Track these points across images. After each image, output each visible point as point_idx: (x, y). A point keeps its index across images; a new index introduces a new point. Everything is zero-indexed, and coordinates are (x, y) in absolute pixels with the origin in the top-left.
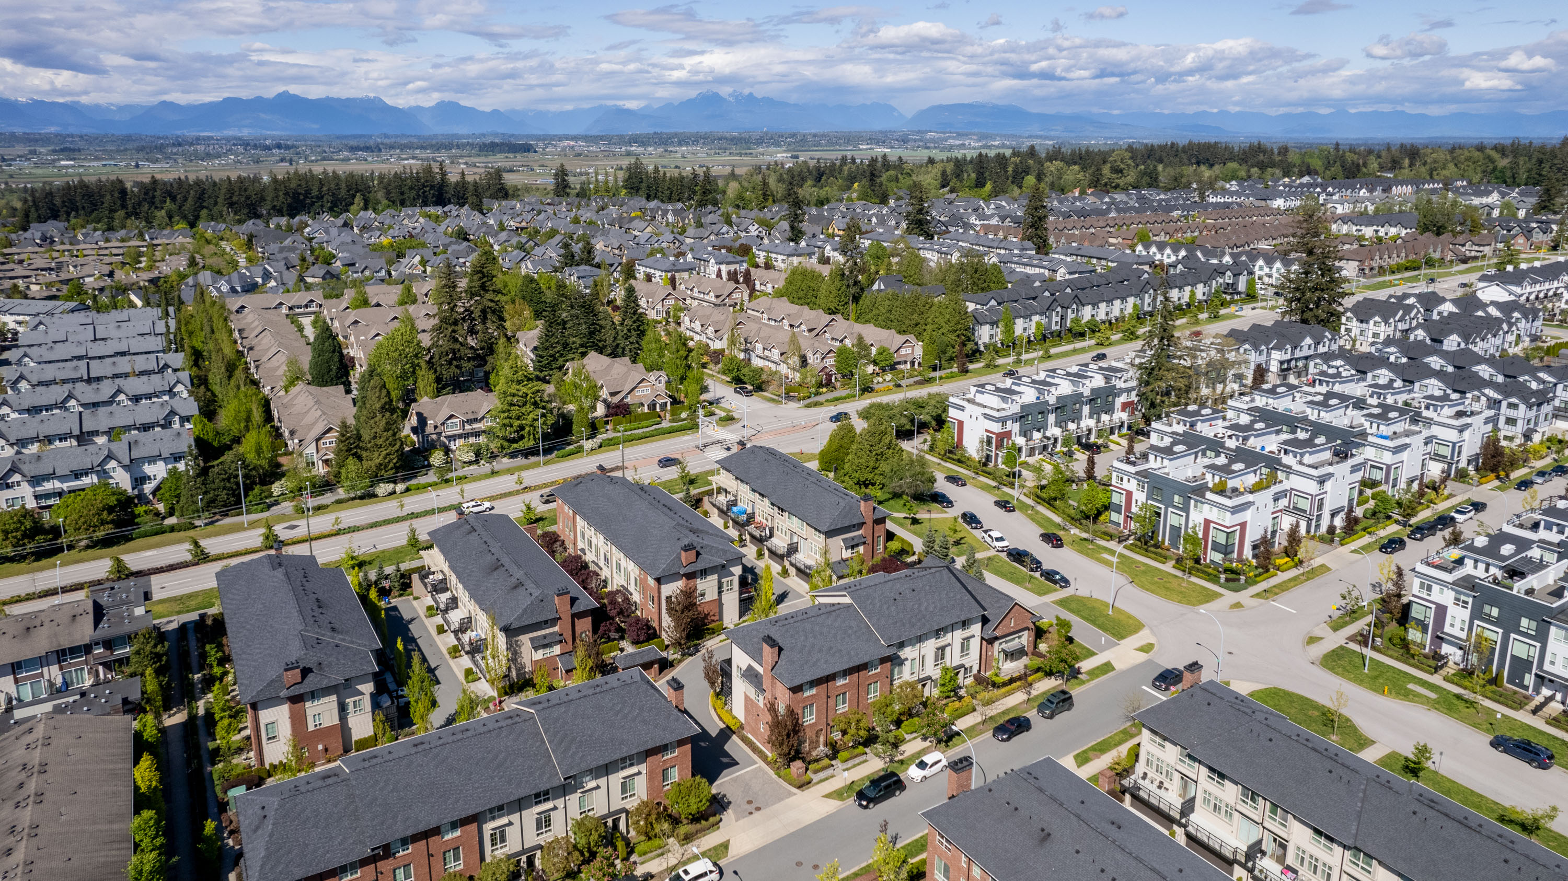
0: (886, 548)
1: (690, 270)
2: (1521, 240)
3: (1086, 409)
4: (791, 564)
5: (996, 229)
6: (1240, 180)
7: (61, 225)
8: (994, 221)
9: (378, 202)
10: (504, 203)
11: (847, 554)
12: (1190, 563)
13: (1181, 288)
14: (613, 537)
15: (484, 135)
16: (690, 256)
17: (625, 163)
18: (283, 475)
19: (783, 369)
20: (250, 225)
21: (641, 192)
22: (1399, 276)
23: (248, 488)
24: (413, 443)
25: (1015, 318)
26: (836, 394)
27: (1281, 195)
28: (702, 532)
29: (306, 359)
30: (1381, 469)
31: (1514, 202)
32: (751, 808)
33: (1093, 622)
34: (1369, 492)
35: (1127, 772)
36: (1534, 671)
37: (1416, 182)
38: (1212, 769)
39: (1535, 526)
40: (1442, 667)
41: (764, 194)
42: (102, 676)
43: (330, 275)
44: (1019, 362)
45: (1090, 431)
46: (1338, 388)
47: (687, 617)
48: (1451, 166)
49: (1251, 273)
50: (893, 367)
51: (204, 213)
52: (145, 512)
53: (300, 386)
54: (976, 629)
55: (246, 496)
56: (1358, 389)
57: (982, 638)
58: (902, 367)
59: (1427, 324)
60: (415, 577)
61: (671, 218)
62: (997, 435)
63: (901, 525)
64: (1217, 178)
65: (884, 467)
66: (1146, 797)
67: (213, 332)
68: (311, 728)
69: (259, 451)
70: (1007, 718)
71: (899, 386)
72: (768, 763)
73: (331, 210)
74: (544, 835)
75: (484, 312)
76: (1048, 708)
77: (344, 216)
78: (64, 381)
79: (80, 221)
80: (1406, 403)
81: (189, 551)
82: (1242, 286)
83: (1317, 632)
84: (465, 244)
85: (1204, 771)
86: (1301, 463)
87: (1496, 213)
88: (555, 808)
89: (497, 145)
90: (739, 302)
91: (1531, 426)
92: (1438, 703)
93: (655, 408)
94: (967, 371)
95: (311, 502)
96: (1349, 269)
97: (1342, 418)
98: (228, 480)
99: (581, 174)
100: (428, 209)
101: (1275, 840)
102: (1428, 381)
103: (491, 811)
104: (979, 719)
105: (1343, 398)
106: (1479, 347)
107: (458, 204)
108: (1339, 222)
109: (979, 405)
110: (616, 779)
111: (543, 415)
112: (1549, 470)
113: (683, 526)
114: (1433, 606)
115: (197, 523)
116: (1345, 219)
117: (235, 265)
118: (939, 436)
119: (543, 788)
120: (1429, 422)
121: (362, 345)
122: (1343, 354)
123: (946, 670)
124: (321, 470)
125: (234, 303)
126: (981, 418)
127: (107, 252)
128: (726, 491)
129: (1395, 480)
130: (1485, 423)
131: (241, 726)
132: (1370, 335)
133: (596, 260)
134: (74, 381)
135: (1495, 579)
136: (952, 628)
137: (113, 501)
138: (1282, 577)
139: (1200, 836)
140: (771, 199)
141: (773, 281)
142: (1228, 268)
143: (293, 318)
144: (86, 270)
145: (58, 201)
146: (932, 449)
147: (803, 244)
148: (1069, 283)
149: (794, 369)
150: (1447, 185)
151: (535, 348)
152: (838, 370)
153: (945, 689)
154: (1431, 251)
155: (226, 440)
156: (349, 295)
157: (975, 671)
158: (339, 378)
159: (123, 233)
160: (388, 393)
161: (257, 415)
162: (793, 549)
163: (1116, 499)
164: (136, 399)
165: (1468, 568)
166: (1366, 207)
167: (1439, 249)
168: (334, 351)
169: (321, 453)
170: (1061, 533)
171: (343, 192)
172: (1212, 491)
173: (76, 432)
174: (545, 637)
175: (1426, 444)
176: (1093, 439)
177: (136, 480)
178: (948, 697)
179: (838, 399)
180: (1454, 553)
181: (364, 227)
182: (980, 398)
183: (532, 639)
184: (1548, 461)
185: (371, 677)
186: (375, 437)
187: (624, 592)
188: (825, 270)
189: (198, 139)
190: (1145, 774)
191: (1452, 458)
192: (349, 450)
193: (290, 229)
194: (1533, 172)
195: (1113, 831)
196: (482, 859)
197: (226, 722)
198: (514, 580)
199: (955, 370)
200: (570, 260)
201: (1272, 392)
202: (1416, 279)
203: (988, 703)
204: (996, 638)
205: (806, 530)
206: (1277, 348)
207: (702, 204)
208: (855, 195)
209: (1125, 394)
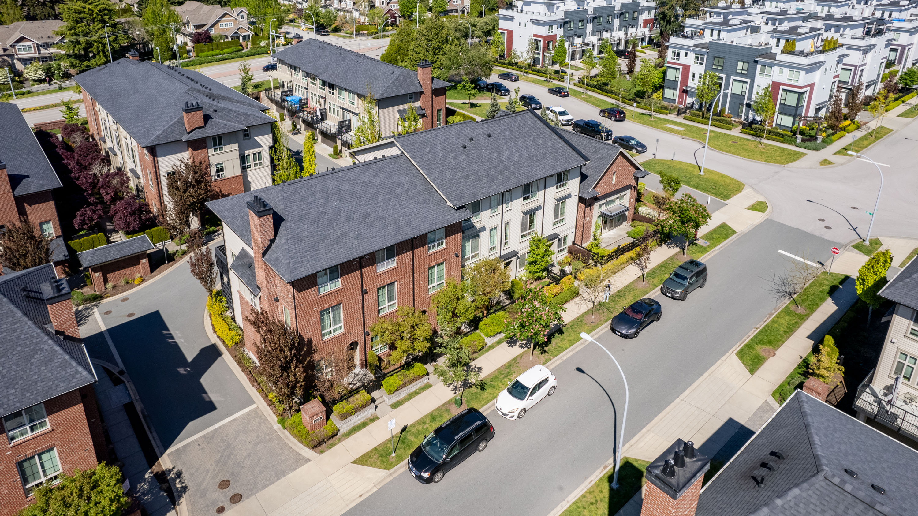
0: (446, 122)
3: (617, 22)
4: (343, 143)
30: (896, 50)
32: (223, 497)
33: (687, 183)
34: (886, 71)
45: (620, 41)
54: (573, 186)
57: (580, 199)
62: (544, 37)
70: (624, 304)
76: (676, 285)
93: (237, 39)
104: (587, 308)
109: (527, 12)
123: (536, 242)
126: (530, 24)
128: (282, 85)
136: (544, 183)
138: (851, 137)
149: (364, 14)
152: (401, 12)
153: (533, 268)
157: (570, 242)
162: (345, 127)
163: (671, 75)
178: (539, 278)
182: (527, 9)
203: (594, 284)
204: (596, 199)
205: (359, 105)
209: (647, 12)
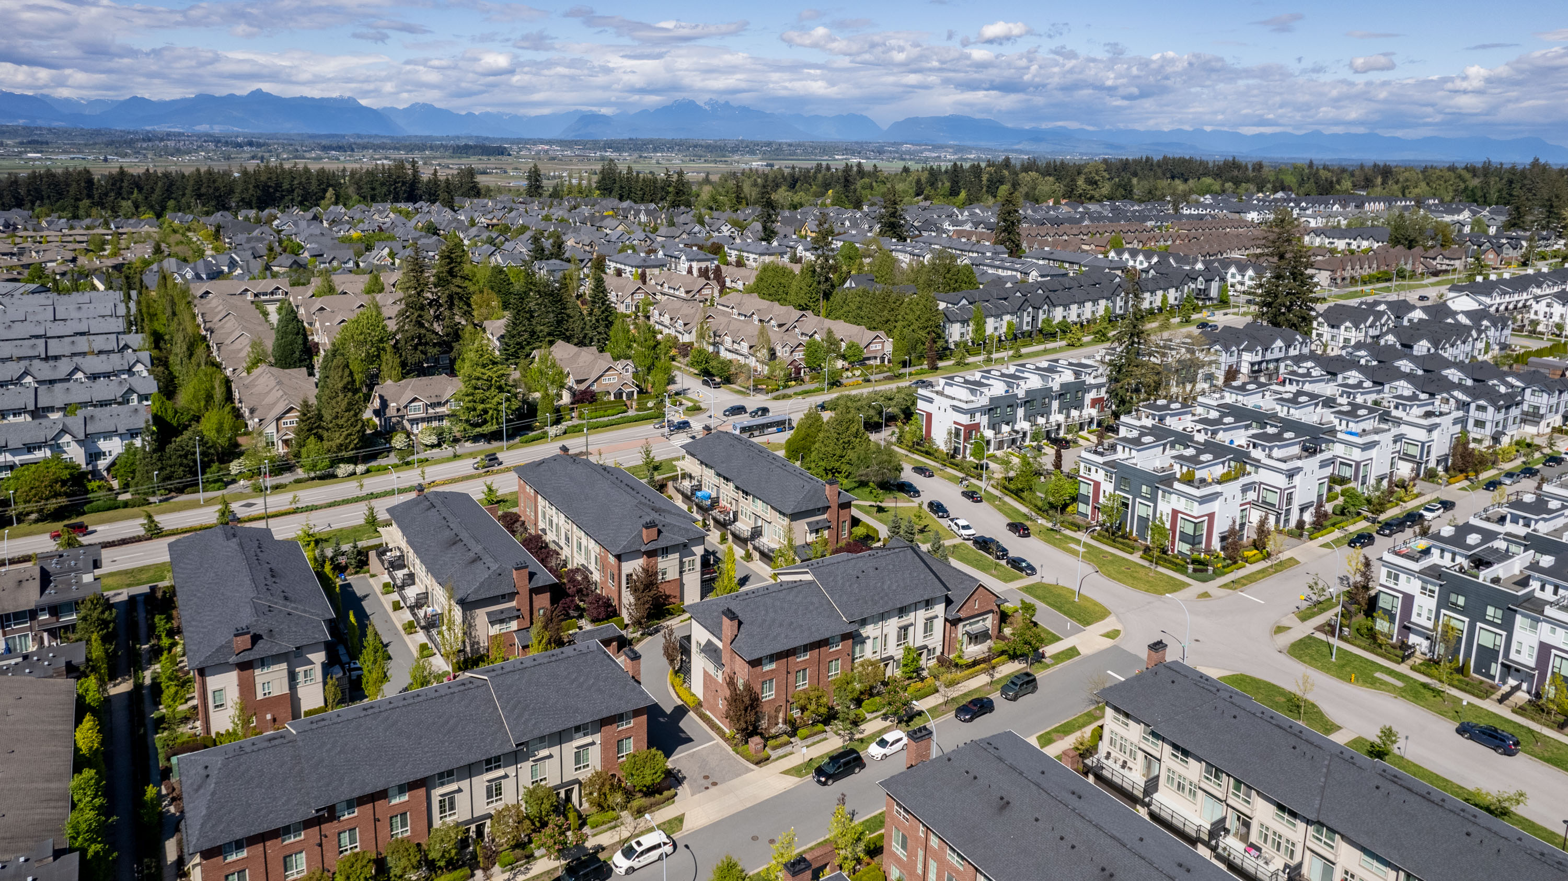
0: (851, 533)
1: (661, 266)
2: (1491, 256)
3: (1055, 405)
4: (755, 548)
5: (969, 235)
6: (1214, 194)
7: (26, 213)
8: (968, 227)
9: (348, 198)
10: (475, 201)
11: (811, 538)
12: (1156, 553)
13: (1153, 292)
14: (574, 517)
15: (458, 138)
16: (661, 253)
17: (598, 167)
18: (241, 454)
19: (752, 362)
20: (218, 217)
21: (614, 193)
22: (1371, 287)
23: (205, 466)
24: (375, 426)
25: (987, 317)
26: (805, 387)
27: (1254, 208)
28: (664, 511)
29: (269, 343)
30: (1350, 466)
31: (1485, 220)
32: (707, 783)
33: (1059, 609)
34: (1338, 489)
35: (1090, 751)
36: (1500, 660)
37: (1389, 200)
38: (1175, 747)
39: (1502, 520)
40: (1409, 657)
41: (738, 197)
42: (46, 643)
43: (298, 266)
44: (989, 360)
45: (1059, 426)
46: (1308, 387)
47: (648, 596)
48: (1423, 185)
49: (1223, 279)
50: (863, 362)
51: (171, 203)
52: (99, 487)
53: (262, 368)
54: (939, 609)
55: (203, 473)
56: (1329, 389)
57: (946, 620)
58: (872, 362)
59: (1397, 330)
60: (372, 554)
61: (643, 218)
62: (966, 427)
63: (867, 513)
64: (1191, 191)
65: (851, 455)
66: (1109, 776)
67: (174, 314)
68: (260, 696)
69: (219, 430)
70: (969, 699)
71: (869, 381)
72: (726, 740)
73: (301, 203)
74: (494, 804)
75: (451, 297)
76: (1012, 690)
77: (314, 210)
78: (20, 359)
79: (44, 209)
80: (1376, 403)
81: (143, 525)
82: (1214, 292)
83: (1285, 622)
84: (435, 237)
85: (1168, 749)
86: (1270, 456)
87: (1467, 230)
88: (506, 776)
89: (471, 147)
90: (709, 298)
91: (1500, 429)
92: (1405, 691)
93: (621, 397)
94: (937, 369)
95: (270, 481)
96: (1322, 278)
97: (1310, 415)
98: (186, 456)
99: (554, 177)
100: (399, 205)
101: (1239, 818)
102: (1397, 383)
103: (441, 775)
104: (941, 700)
105: (1313, 396)
106: (1448, 353)
107: (429, 200)
108: (1312, 234)
109: (947, 397)
110: (570, 748)
111: (508, 399)
112: (1517, 472)
113: (645, 504)
114: (1400, 596)
115: (152, 499)
116: (1317, 232)
117: (201, 253)
118: (907, 428)
119: (494, 754)
120: (1398, 422)
121: (326, 330)
122: (1312, 356)
123: (908, 650)
124: (281, 450)
125: (198, 289)
126: (950, 410)
127: (71, 239)
128: (691, 477)
129: (1365, 477)
130: (1454, 424)
131: (188, 696)
132: (1342, 340)
133: (567, 255)
134: (31, 358)
135: (1461, 568)
136: (915, 607)
137: (65, 474)
138: (1250, 569)
139: (1163, 814)
140: (744, 202)
141: (744, 278)
142: (1200, 273)
143: (258, 305)
144: (49, 255)
145: (22, 192)
146: (900, 441)
147: (775, 243)
148: (1040, 285)
149: (763, 363)
150: (1419, 203)
151: (502, 337)
152: (807, 363)
153: (907, 669)
154: (1402, 262)
155: (185, 419)
156: (316, 283)
157: (938, 653)
158: (301, 361)
159: (88, 221)
160: (351, 374)
161: (219, 393)
162: (757, 533)
163: (1083, 490)
164: (94, 377)
165: (1435, 558)
166: (1339, 221)
167: (1410, 262)
168: (298, 334)
169: (281, 433)
170: (1028, 523)
171: (314, 187)
172: (1179, 480)
173: (31, 407)
174: (502, 612)
175: (1395, 442)
176: (1062, 434)
177: (91, 455)
178: (910, 678)
179: (806, 392)
180: (1422, 544)
181: (333, 221)
182: (948, 391)
183: (488, 614)
184: (1518, 462)
185: (323, 646)
186: (337, 417)
187: (584, 571)
188: (797, 268)
189: (168, 134)
190: (1109, 753)
191: (1421, 458)
192: (310, 430)
193: (258, 221)
194: (1504, 193)
195: (1073, 801)
196: (430, 824)
197: (173, 690)
198: (472, 554)
199: (925, 367)
200: (539, 254)
201: (1242, 388)
202: (1388, 289)
203: (951, 684)
204: (960, 620)
205: (770, 514)
206: (1249, 349)
207: (675, 205)
208: (829, 201)
209: (1095, 391)
